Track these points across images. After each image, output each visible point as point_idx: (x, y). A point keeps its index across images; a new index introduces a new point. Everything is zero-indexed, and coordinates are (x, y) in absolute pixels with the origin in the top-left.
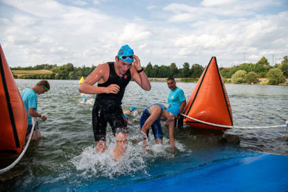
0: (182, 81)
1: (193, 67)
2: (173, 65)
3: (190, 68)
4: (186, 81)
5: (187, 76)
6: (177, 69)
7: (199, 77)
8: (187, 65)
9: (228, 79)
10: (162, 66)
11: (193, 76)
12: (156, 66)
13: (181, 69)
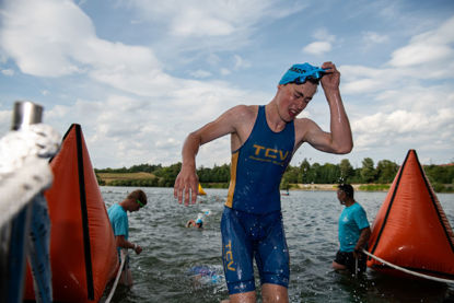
0: (362, 189)
1: (380, 164)
2: (346, 162)
3: (375, 166)
4: (370, 190)
5: (369, 181)
6: (351, 169)
7: (391, 182)
8: (368, 162)
10: (327, 165)
11: (381, 179)
12: (316, 165)
13: (359, 170)
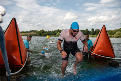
0: (91, 37)
1: (96, 30)
2: (87, 30)
3: (95, 31)
4: (93, 37)
5: (93, 35)
6: (88, 31)
8: (93, 29)
9: (113, 36)
10: (82, 30)
11: (96, 34)
13: (90, 32)
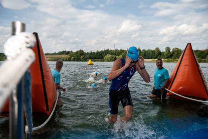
0: (165, 61)
1: (173, 50)
2: (158, 49)
3: (171, 51)
4: (168, 61)
5: (168, 58)
6: (160, 52)
7: (179, 58)
8: (168, 49)
9: (203, 60)
10: (149, 50)
11: (173, 57)
12: (144, 50)
13: (163, 52)
